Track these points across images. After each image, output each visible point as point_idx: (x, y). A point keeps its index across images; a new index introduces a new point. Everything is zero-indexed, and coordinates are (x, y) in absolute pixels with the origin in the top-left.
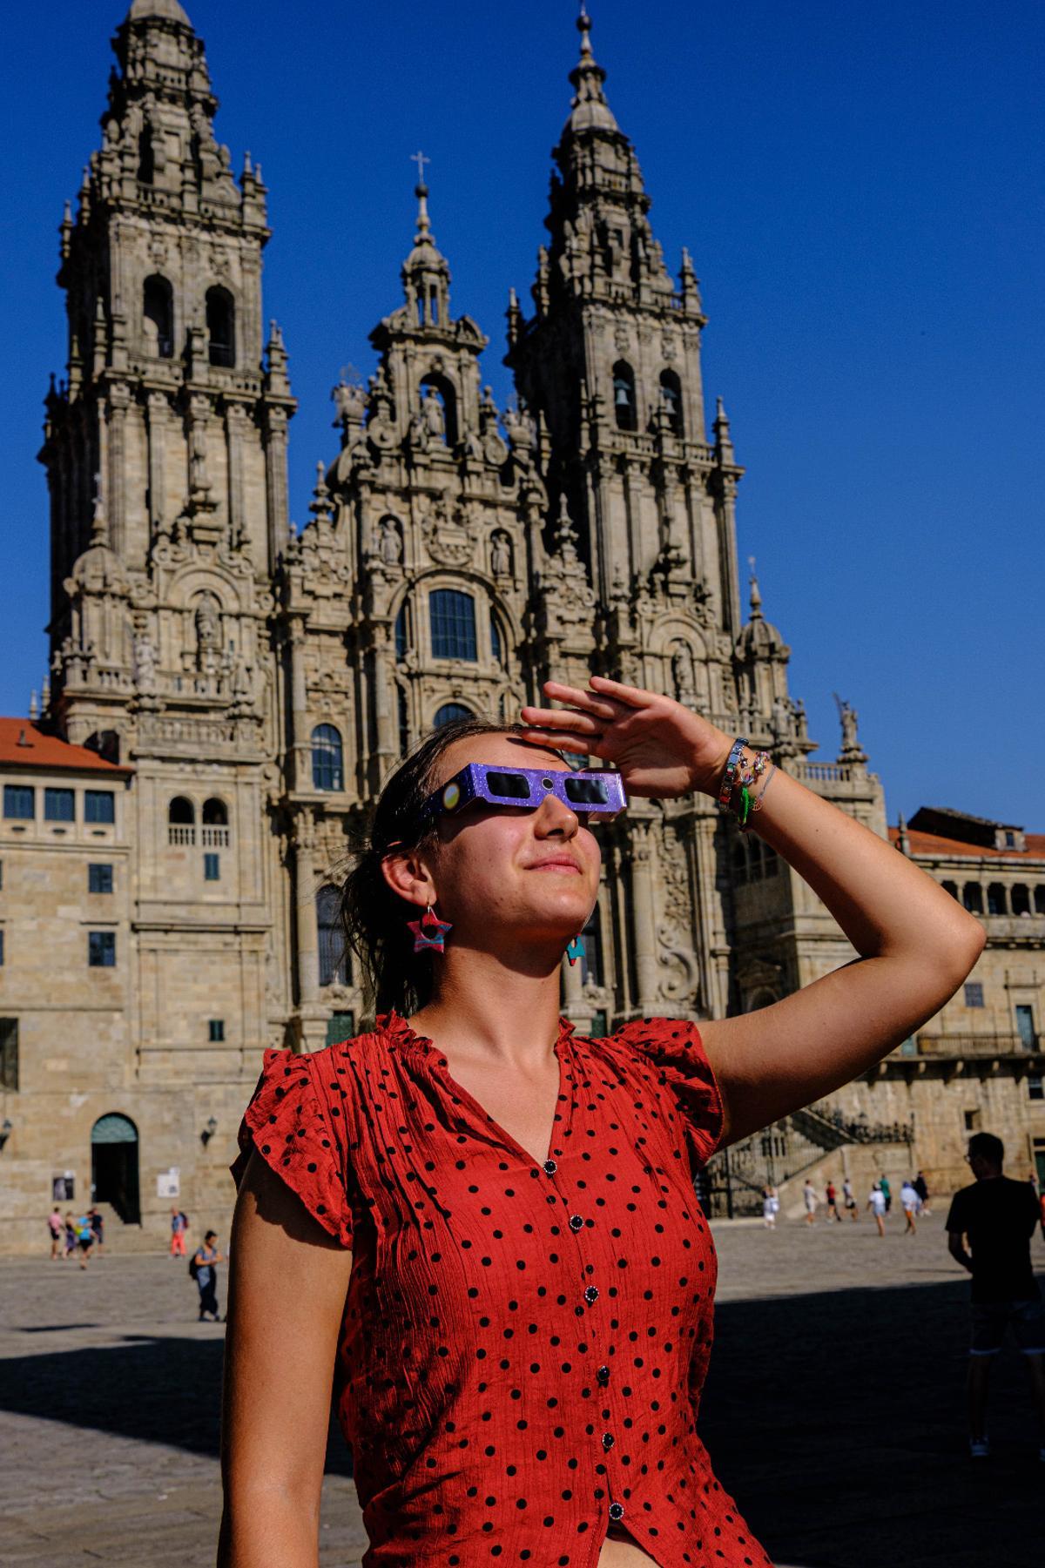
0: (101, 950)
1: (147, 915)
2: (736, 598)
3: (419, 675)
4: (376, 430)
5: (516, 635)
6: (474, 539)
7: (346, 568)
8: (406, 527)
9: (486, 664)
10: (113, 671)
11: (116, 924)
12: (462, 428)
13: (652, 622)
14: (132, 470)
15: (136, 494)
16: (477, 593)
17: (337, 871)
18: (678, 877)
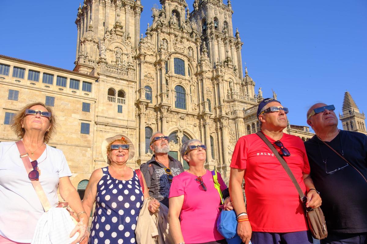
0: (85, 128)
1: (100, 120)
2: (242, 71)
3: (172, 77)
4: (162, 19)
5: (194, 71)
6: (185, 47)
7: (154, 48)
8: (169, 42)
9: (187, 77)
10: (93, 61)
11: (91, 121)
12: (182, 23)
13: (225, 73)
14: (101, 17)
15: (101, 23)
16: (185, 59)
17: (150, 123)
18: (232, 133)
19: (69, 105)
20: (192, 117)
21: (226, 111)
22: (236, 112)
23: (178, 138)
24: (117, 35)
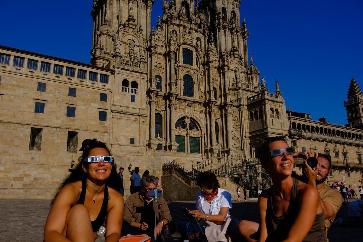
0: (103, 116)
1: (115, 108)
2: (247, 60)
3: (180, 66)
4: (172, 11)
5: (201, 61)
6: (193, 38)
7: (164, 40)
8: (178, 33)
9: (195, 66)
10: (108, 53)
11: (107, 110)
12: (191, 14)
13: (231, 62)
14: (115, 10)
15: (115, 16)
16: (193, 50)
17: (160, 110)
18: (236, 119)
19: (89, 95)
20: (198, 104)
21: (230, 99)
22: (241, 100)
23: (185, 124)
24: (130, 28)
